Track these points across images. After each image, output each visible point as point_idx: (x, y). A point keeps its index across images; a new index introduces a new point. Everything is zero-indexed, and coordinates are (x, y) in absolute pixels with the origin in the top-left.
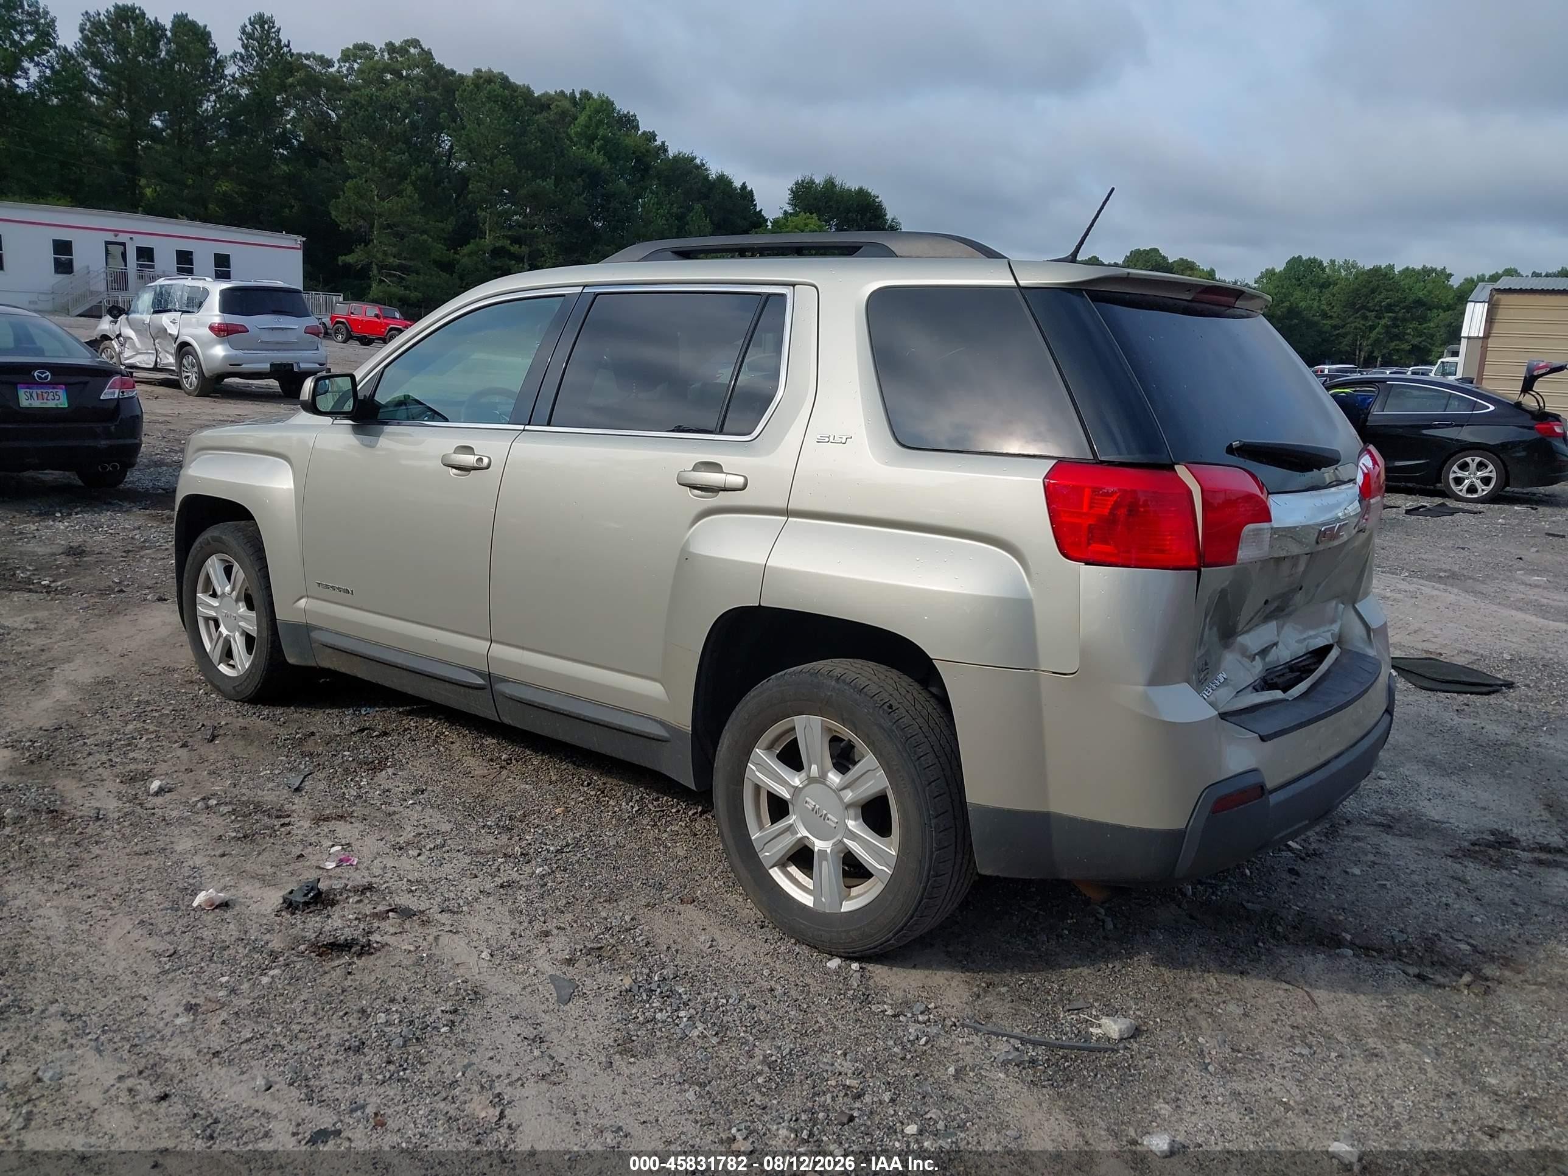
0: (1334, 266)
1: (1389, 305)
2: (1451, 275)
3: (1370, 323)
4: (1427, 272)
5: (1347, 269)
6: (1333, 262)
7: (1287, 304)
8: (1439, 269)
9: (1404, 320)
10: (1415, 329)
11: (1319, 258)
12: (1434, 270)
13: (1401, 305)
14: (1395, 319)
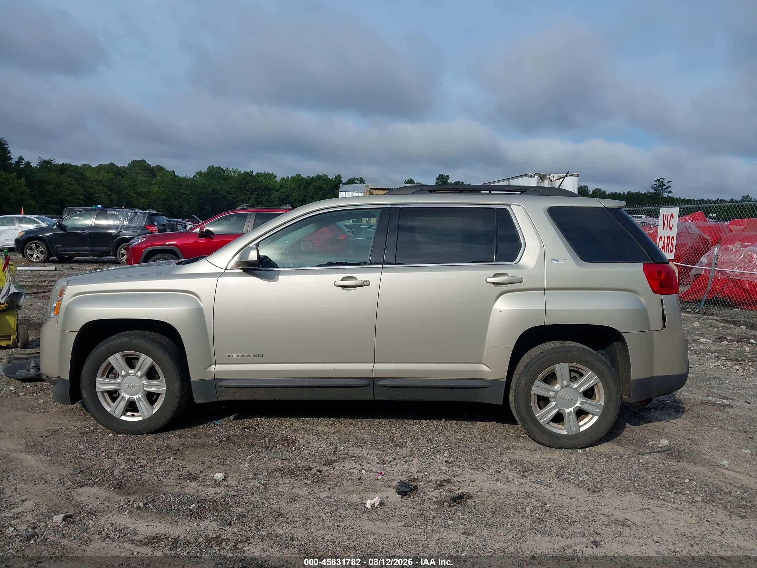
0: (228, 170)
1: (255, 189)
2: (276, 176)
3: (248, 197)
4: (266, 174)
5: (234, 172)
6: (227, 169)
7: (212, 187)
8: (271, 174)
9: (262, 195)
10: (266, 199)
11: (221, 167)
12: (269, 174)
13: (260, 189)
14: (258, 195)
